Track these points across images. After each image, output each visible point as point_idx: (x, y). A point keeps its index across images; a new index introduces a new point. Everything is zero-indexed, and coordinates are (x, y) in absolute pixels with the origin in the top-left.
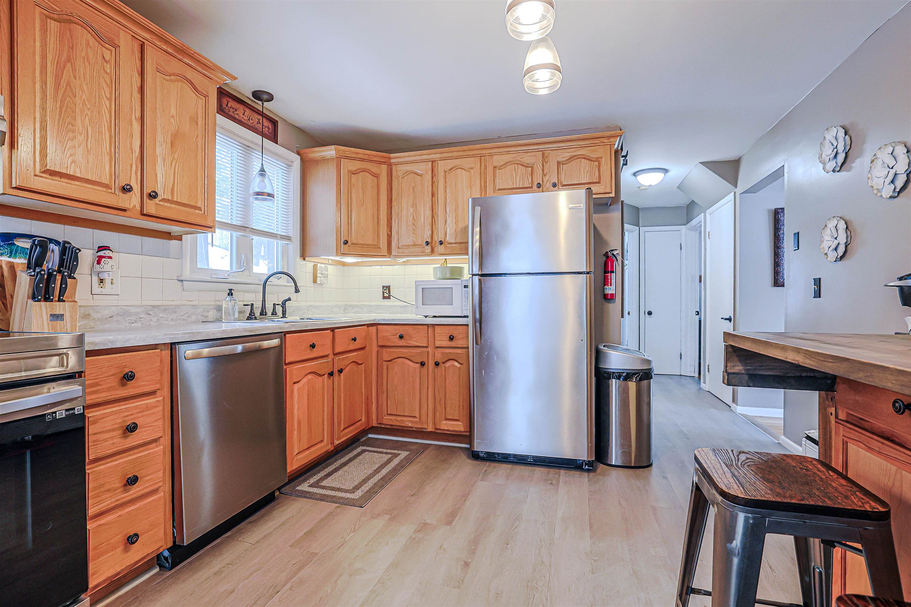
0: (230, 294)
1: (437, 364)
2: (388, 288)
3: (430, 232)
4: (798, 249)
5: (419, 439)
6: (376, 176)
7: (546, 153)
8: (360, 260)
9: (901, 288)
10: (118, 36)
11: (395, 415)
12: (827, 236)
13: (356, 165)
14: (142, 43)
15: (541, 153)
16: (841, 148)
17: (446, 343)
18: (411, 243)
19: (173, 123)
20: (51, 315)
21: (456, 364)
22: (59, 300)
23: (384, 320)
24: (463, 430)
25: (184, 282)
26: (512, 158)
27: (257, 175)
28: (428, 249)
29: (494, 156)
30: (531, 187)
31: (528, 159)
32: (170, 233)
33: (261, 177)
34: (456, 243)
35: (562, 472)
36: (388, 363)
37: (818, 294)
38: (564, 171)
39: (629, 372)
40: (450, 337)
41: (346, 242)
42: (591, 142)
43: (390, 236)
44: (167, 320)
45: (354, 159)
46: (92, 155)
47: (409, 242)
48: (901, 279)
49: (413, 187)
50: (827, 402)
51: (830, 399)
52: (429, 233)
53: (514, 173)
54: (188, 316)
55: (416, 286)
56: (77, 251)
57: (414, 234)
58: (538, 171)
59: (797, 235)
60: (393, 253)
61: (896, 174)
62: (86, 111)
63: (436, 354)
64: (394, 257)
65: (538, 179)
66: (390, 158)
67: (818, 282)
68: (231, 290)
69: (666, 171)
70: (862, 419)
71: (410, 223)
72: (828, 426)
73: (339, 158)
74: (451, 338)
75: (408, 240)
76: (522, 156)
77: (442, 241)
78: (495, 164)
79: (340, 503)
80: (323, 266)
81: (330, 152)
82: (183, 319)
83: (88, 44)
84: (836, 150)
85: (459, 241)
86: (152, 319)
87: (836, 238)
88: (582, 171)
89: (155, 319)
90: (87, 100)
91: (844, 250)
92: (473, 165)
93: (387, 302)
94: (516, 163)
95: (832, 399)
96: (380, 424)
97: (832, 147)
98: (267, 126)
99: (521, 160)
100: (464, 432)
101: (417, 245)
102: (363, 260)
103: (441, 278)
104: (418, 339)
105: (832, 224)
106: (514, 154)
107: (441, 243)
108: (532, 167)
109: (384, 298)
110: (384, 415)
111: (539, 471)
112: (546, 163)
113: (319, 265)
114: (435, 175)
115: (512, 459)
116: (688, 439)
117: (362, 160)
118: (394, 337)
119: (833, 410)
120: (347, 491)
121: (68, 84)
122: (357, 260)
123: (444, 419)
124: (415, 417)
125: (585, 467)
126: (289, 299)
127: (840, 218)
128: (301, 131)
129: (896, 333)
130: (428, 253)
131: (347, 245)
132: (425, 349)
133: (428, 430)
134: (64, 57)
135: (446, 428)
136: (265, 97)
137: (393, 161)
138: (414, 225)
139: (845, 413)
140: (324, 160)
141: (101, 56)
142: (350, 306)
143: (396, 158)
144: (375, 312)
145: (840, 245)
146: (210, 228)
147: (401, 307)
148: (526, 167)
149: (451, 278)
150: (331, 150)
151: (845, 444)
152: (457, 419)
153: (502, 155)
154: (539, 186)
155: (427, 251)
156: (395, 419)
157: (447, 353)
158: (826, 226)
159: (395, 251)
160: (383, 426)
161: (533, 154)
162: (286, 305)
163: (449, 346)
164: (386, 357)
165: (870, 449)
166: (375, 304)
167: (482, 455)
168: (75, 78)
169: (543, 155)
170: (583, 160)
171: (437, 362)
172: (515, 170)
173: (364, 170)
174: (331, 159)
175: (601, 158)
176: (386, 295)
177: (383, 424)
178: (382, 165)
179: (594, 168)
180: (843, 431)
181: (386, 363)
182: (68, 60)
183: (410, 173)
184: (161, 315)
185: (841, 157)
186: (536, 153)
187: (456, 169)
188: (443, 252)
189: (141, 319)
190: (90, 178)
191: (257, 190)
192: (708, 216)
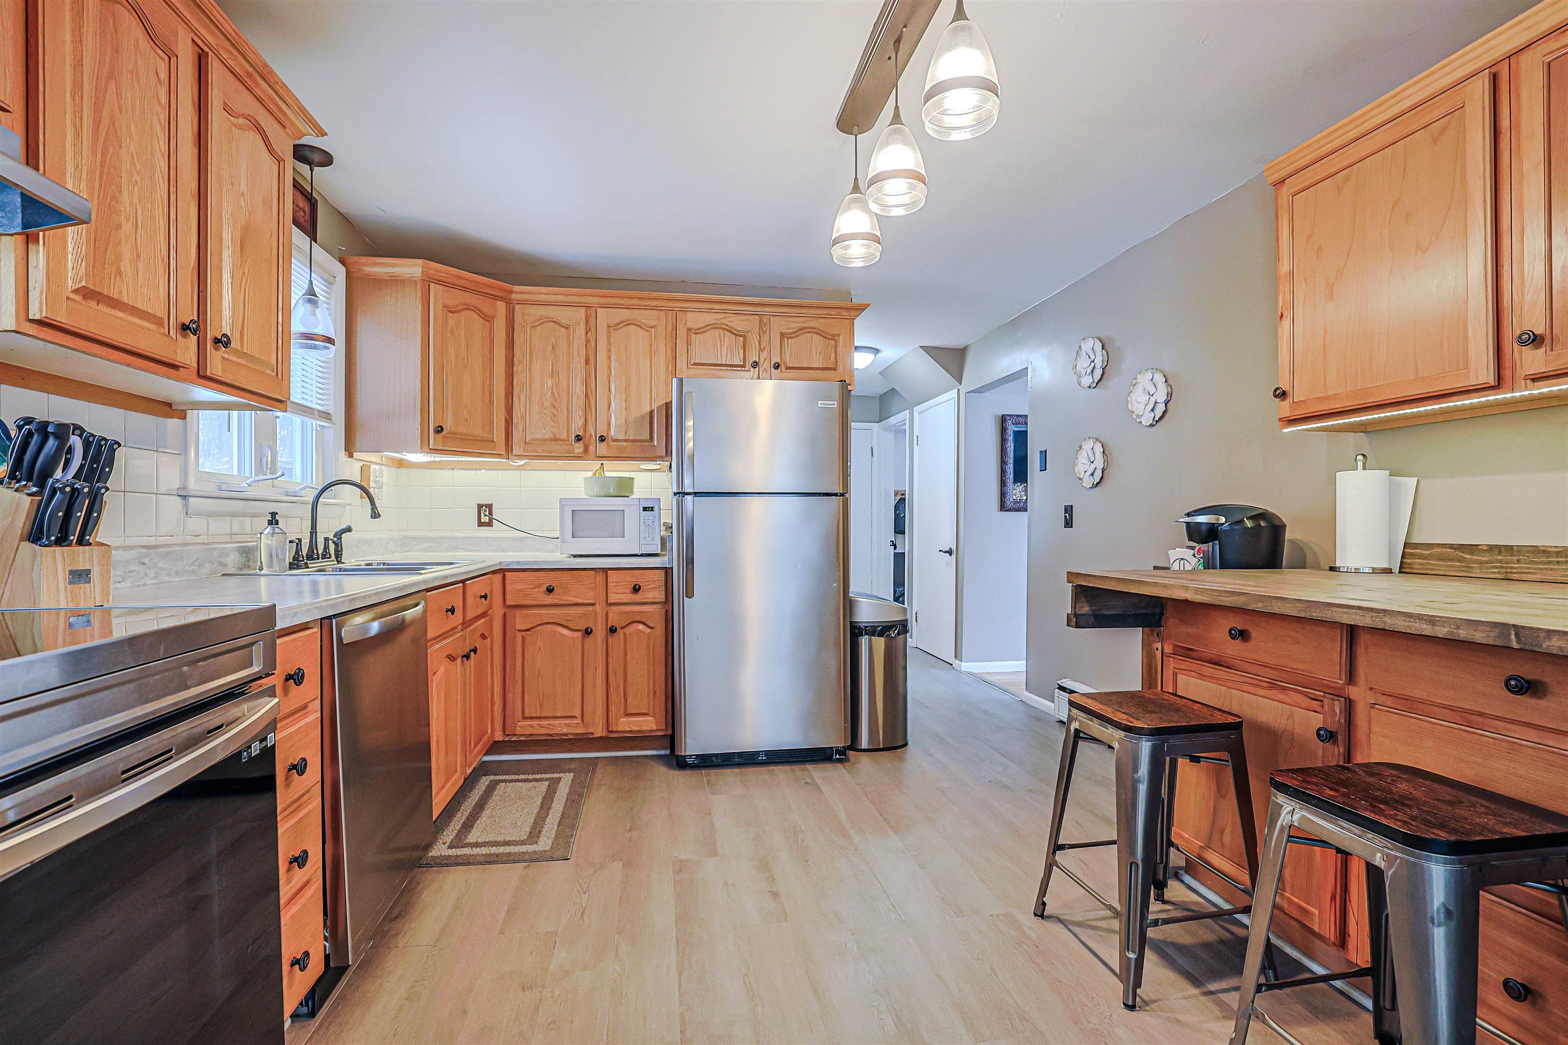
0: (273, 521)
1: (613, 630)
2: (490, 507)
3: (583, 420)
4: (1046, 469)
5: (576, 752)
6: (488, 319)
7: (765, 319)
8: (438, 458)
9: (1188, 524)
10: (176, 35)
11: (537, 718)
12: (1082, 459)
13: (457, 298)
14: (200, 51)
15: (758, 317)
16: (1099, 363)
17: (628, 597)
18: (547, 436)
19: (243, 206)
20: (70, 571)
21: (641, 627)
22: (81, 542)
23: (518, 563)
24: (655, 728)
25: (191, 499)
26: (716, 319)
27: (301, 300)
28: (579, 448)
29: (688, 313)
30: (744, 366)
31: (737, 323)
32: (170, 405)
33: (308, 306)
34: (626, 441)
35: (810, 767)
36: (523, 633)
37: (1069, 523)
38: (789, 347)
39: (885, 624)
40: (634, 588)
41: (439, 430)
42: (825, 312)
43: (509, 422)
44: (169, 575)
45: (454, 286)
46: (142, 260)
47: (545, 433)
48: (1189, 515)
49: (553, 345)
50: (1152, 638)
51: (1156, 634)
52: (580, 422)
53: (719, 341)
54: (200, 566)
55: (562, 507)
56: (115, 446)
57: (553, 421)
58: (753, 345)
59: (1044, 454)
60: (516, 451)
61: (1156, 403)
62: (136, 177)
63: (611, 616)
64: (516, 457)
65: (753, 357)
66: (511, 292)
67: (1069, 510)
68: (274, 514)
69: (876, 351)
70: (1190, 649)
71: (547, 404)
72: (1154, 661)
73: (428, 281)
74: (636, 589)
75: (544, 431)
76: (730, 319)
77: (603, 436)
78: (689, 325)
79: (525, 861)
80: (377, 467)
81: (413, 268)
82: (193, 572)
83: (137, 48)
84: (1093, 364)
85: (631, 438)
86: (148, 572)
87: (1092, 462)
88: (814, 350)
89: (151, 573)
90: (137, 154)
91: (1101, 476)
92: (654, 323)
93: (485, 532)
94: (721, 328)
95: (1157, 634)
96: (508, 735)
97: (1090, 361)
98: (302, 207)
99: (729, 324)
100: (657, 730)
101: (559, 440)
102: (443, 459)
103: (603, 494)
104: (581, 592)
105: (1088, 446)
106: (716, 314)
107: (602, 439)
108: (745, 337)
109: (481, 524)
110: (517, 720)
111: (781, 772)
112: (764, 333)
113: (373, 466)
114: (590, 328)
115: (736, 760)
116: (928, 707)
117: (465, 289)
118: (536, 590)
119: (1159, 645)
120: (522, 843)
121: (112, 122)
122: (433, 459)
123: (623, 715)
124: (574, 717)
125: (836, 756)
126: (349, 529)
127: (1096, 440)
128: (346, 221)
129: (1155, 568)
130: (578, 453)
131: (441, 435)
132: (591, 608)
133: (596, 736)
134: (106, 70)
135: (627, 729)
136: (317, 157)
137: (514, 296)
138: (554, 406)
139: (1171, 646)
140: (395, 282)
141: (154, 72)
142: (414, 538)
143: (520, 292)
144: (464, 550)
145: (1096, 470)
146: (280, 402)
147: (514, 539)
148: (736, 335)
149: (618, 494)
150: (414, 266)
151: (1175, 675)
152: (645, 712)
153: (701, 313)
154: (755, 365)
155: (577, 451)
156: (538, 724)
157: (628, 612)
158: (1080, 447)
159: (520, 448)
160: (514, 739)
161: (746, 317)
162: (343, 539)
163: (630, 601)
164: (520, 623)
165: (1202, 676)
166: (463, 535)
167: (689, 761)
168: (121, 112)
169: (761, 321)
170: (815, 335)
171: (613, 626)
172: (720, 336)
173: (468, 308)
174: (411, 282)
175: (839, 335)
176: (485, 519)
177: (515, 735)
178: (499, 302)
179: (830, 348)
180: (1174, 663)
181: (519, 635)
182: (111, 75)
183: (545, 322)
184: (161, 565)
185: (1098, 373)
186: (750, 317)
187: (626, 325)
188: (605, 453)
189: (131, 574)
190: (140, 306)
191: (303, 330)
192: (916, 415)
